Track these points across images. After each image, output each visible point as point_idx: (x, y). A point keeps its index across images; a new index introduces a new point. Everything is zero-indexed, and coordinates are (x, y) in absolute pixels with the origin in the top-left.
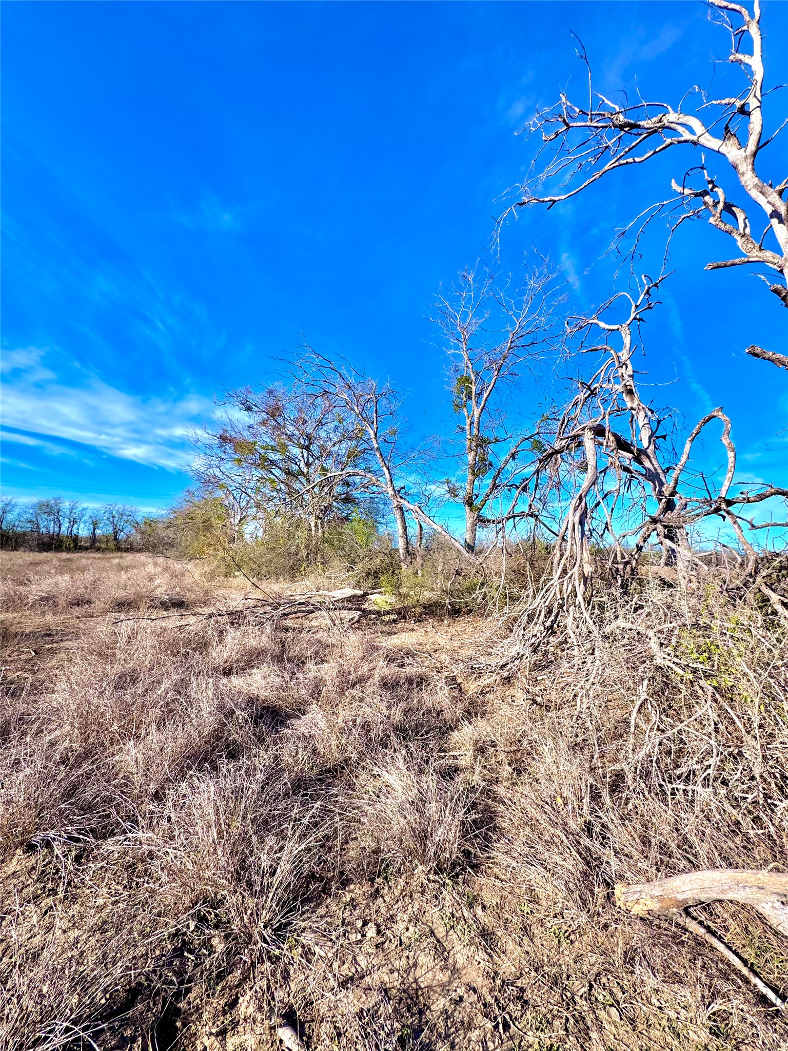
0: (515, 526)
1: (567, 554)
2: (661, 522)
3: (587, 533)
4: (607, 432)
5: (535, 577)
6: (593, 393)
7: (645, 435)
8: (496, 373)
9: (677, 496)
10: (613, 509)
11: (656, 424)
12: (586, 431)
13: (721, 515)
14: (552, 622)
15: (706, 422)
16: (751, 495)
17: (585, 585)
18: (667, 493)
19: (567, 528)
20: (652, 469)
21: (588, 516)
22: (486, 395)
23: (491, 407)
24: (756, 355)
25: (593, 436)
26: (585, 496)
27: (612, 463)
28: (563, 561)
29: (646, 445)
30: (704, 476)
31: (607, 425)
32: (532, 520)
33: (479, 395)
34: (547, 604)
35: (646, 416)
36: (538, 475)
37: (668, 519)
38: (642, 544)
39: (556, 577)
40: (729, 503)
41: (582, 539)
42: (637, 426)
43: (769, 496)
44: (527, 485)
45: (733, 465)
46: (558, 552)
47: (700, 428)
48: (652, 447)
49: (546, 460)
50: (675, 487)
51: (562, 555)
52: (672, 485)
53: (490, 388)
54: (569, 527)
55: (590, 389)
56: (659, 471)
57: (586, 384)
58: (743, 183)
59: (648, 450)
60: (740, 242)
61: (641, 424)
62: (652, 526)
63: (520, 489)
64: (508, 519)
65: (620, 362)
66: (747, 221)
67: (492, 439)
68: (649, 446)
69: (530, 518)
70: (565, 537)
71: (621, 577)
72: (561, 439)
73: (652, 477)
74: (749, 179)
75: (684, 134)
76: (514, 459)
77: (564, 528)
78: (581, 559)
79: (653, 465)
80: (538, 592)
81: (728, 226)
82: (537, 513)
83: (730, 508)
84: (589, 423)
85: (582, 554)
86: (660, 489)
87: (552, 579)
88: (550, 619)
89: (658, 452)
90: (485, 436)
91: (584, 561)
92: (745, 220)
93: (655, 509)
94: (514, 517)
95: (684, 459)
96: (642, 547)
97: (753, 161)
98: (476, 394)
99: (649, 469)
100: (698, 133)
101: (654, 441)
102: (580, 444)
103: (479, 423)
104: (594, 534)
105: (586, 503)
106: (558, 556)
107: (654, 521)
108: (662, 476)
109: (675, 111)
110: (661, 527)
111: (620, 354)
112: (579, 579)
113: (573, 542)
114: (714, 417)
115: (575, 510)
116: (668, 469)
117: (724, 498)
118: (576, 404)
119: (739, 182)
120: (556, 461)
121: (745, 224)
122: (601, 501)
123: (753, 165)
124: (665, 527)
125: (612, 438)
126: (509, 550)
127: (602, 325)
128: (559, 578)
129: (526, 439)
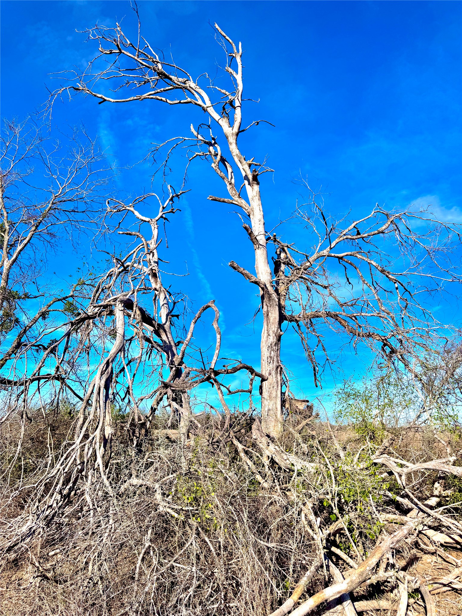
0: (39, 389)
1: (91, 417)
2: (171, 387)
3: (111, 396)
4: (135, 306)
5: (54, 444)
6: (126, 270)
7: (164, 312)
8: (34, 228)
9: (184, 365)
10: (134, 375)
11: (172, 304)
12: (118, 303)
13: (211, 383)
14: (69, 489)
15: (204, 309)
16: (230, 368)
17: (105, 447)
18: (176, 363)
19: (92, 392)
20: (168, 342)
21: (113, 380)
22: (19, 248)
23: (24, 261)
24: (234, 268)
25: (123, 308)
26: (112, 361)
27: (136, 334)
28: (86, 424)
29: (164, 322)
30: (202, 351)
31: (136, 300)
32: (58, 383)
33: (12, 246)
34: (66, 470)
35: (165, 298)
36: (68, 338)
37: (175, 384)
38: (155, 406)
39: (78, 441)
40: (216, 373)
41: (106, 403)
42: (159, 305)
43: (239, 369)
44: (56, 346)
45: (219, 344)
46: (82, 416)
47: (200, 314)
48: (168, 323)
49: (78, 323)
50: (182, 358)
51: (85, 419)
52: (180, 356)
53: (25, 242)
54: (94, 391)
55: (123, 266)
56: (173, 344)
57: (120, 261)
58: (231, 150)
59: (165, 326)
60: (229, 187)
61: (161, 303)
62: (164, 391)
63: (49, 350)
64: (32, 381)
65: (148, 249)
66: (233, 174)
67: (21, 294)
68: (166, 322)
69: (56, 381)
70: (90, 402)
71: (137, 437)
72: (95, 307)
73: (167, 348)
74: (234, 148)
75: (198, 100)
76: (44, 318)
77: (89, 392)
78: (103, 422)
79: (168, 338)
80: (56, 461)
81: (222, 173)
82: (64, 376)
83: (217, 377)
84: (120, 296)
85: (105, 417)
86: (172, 359)
87: (74, 443)
88: (68, 487)
89: (172, 328)
90: (14, 289)
91: (106, 424)
92: (231, 173)
93: (168, 376)
94: (39, 379)
95: (189, 336)
96: (155, 409)
97: (236, 139)
98: (8, 245)
99: (165, 342)
100: (207, 105)
101: (170, 318)
102: (111, 313)
103: (8, 275)
104: (117, 397)
105: (112, 368)
106: (81, 420)
107: (166, 386)
108: (174, 349)
109: (194, 82)
110: (170, 391)
111: (149, 242)
112: (100, 443)
113: (98, 405)
114: (209, 306)
115: (102, 374)
116: (179, 343)
117: (213, 369)
118: (110, 276)
119: (229, 148)
120: (88, 326)
121: (231, 175)
122: (125, 367)
123: (236, 141)
124: (173, 391)
125: (138, 312)
126: (29, 415)
127: (137, 213)
128: (81, 442)
129: (59, 300)
